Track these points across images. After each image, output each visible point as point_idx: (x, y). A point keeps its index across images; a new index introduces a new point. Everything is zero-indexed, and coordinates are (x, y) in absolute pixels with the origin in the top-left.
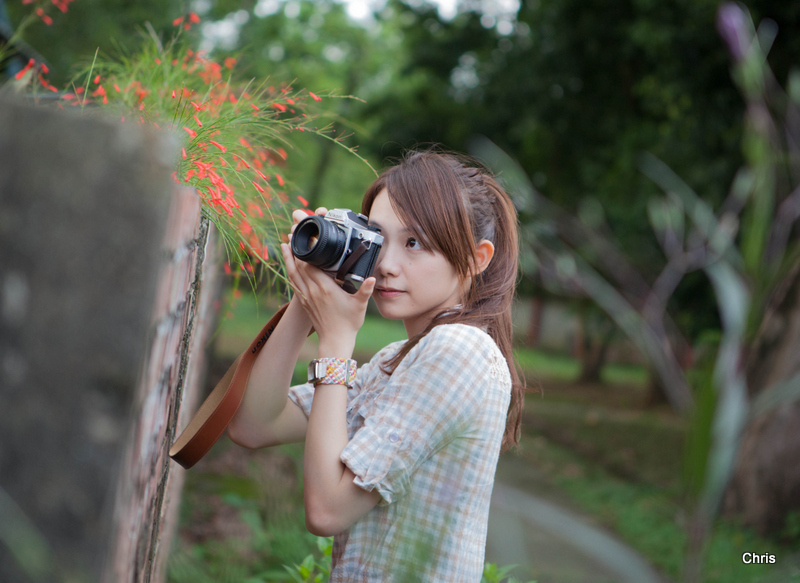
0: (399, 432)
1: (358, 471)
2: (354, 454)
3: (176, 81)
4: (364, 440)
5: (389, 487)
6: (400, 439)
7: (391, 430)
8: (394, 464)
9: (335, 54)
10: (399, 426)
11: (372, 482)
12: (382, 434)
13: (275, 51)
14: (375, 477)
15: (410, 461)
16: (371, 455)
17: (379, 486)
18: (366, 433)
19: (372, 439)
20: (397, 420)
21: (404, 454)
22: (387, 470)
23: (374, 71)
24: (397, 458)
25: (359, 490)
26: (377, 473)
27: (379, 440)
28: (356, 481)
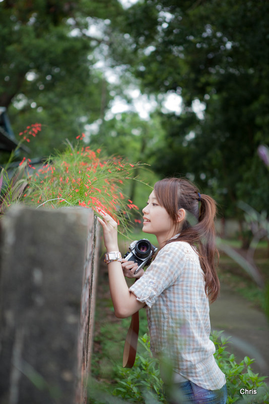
0: (154, 281)
1: (138, 296)
2: (136, 289)
3: (79, 160)
4: (139, 284)
5: (150, 301)
6: (154, 283)
7: (150, 280)
8: (152, 293)
9: (136, 132)
10: (153, 279)
11: (144, 299)
12: (147, 282)
13: (113, 133)
14: (144, 297)
15: (158, 292)
16: (142, 290)
17: (146, 301)
18: (140, 281)
19: (143, 284)
20: (152, 277)
21: (155, 290)
22: (149, 294)
23: (151, 138)
24: (153, 291)
25: (138, 302)
26: (146, 296)
27: (146, 284)
28: (138, 299)
